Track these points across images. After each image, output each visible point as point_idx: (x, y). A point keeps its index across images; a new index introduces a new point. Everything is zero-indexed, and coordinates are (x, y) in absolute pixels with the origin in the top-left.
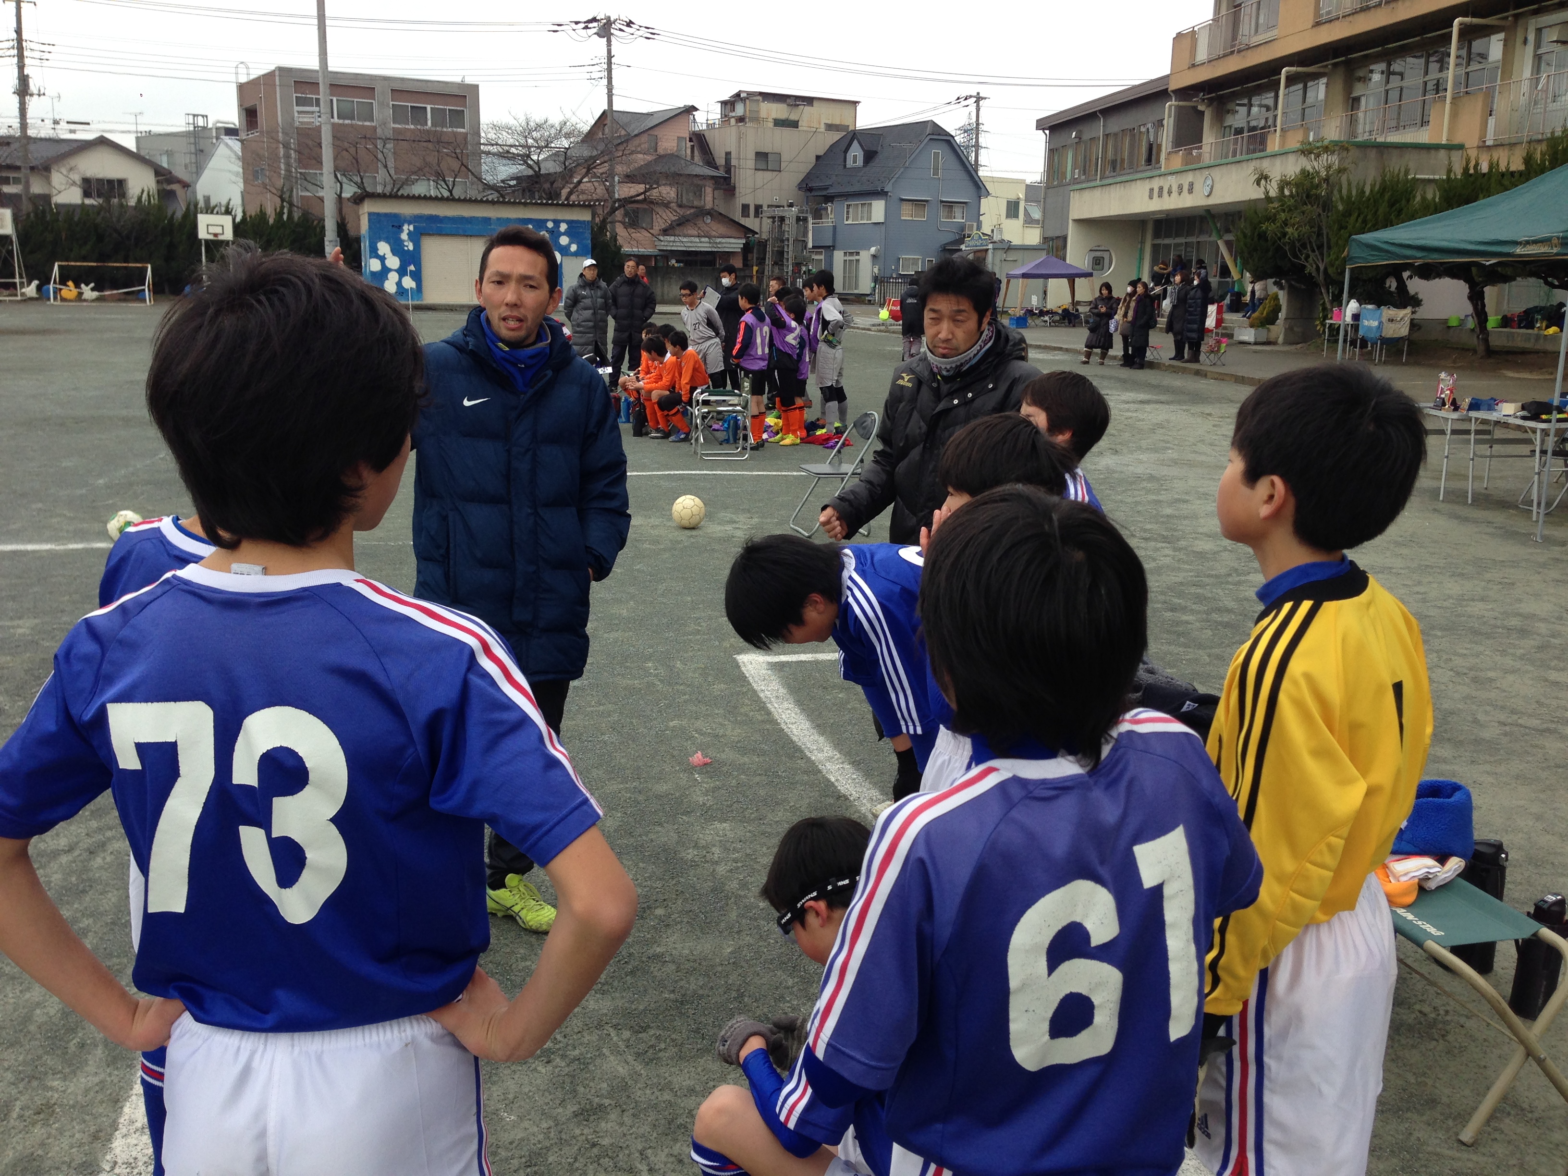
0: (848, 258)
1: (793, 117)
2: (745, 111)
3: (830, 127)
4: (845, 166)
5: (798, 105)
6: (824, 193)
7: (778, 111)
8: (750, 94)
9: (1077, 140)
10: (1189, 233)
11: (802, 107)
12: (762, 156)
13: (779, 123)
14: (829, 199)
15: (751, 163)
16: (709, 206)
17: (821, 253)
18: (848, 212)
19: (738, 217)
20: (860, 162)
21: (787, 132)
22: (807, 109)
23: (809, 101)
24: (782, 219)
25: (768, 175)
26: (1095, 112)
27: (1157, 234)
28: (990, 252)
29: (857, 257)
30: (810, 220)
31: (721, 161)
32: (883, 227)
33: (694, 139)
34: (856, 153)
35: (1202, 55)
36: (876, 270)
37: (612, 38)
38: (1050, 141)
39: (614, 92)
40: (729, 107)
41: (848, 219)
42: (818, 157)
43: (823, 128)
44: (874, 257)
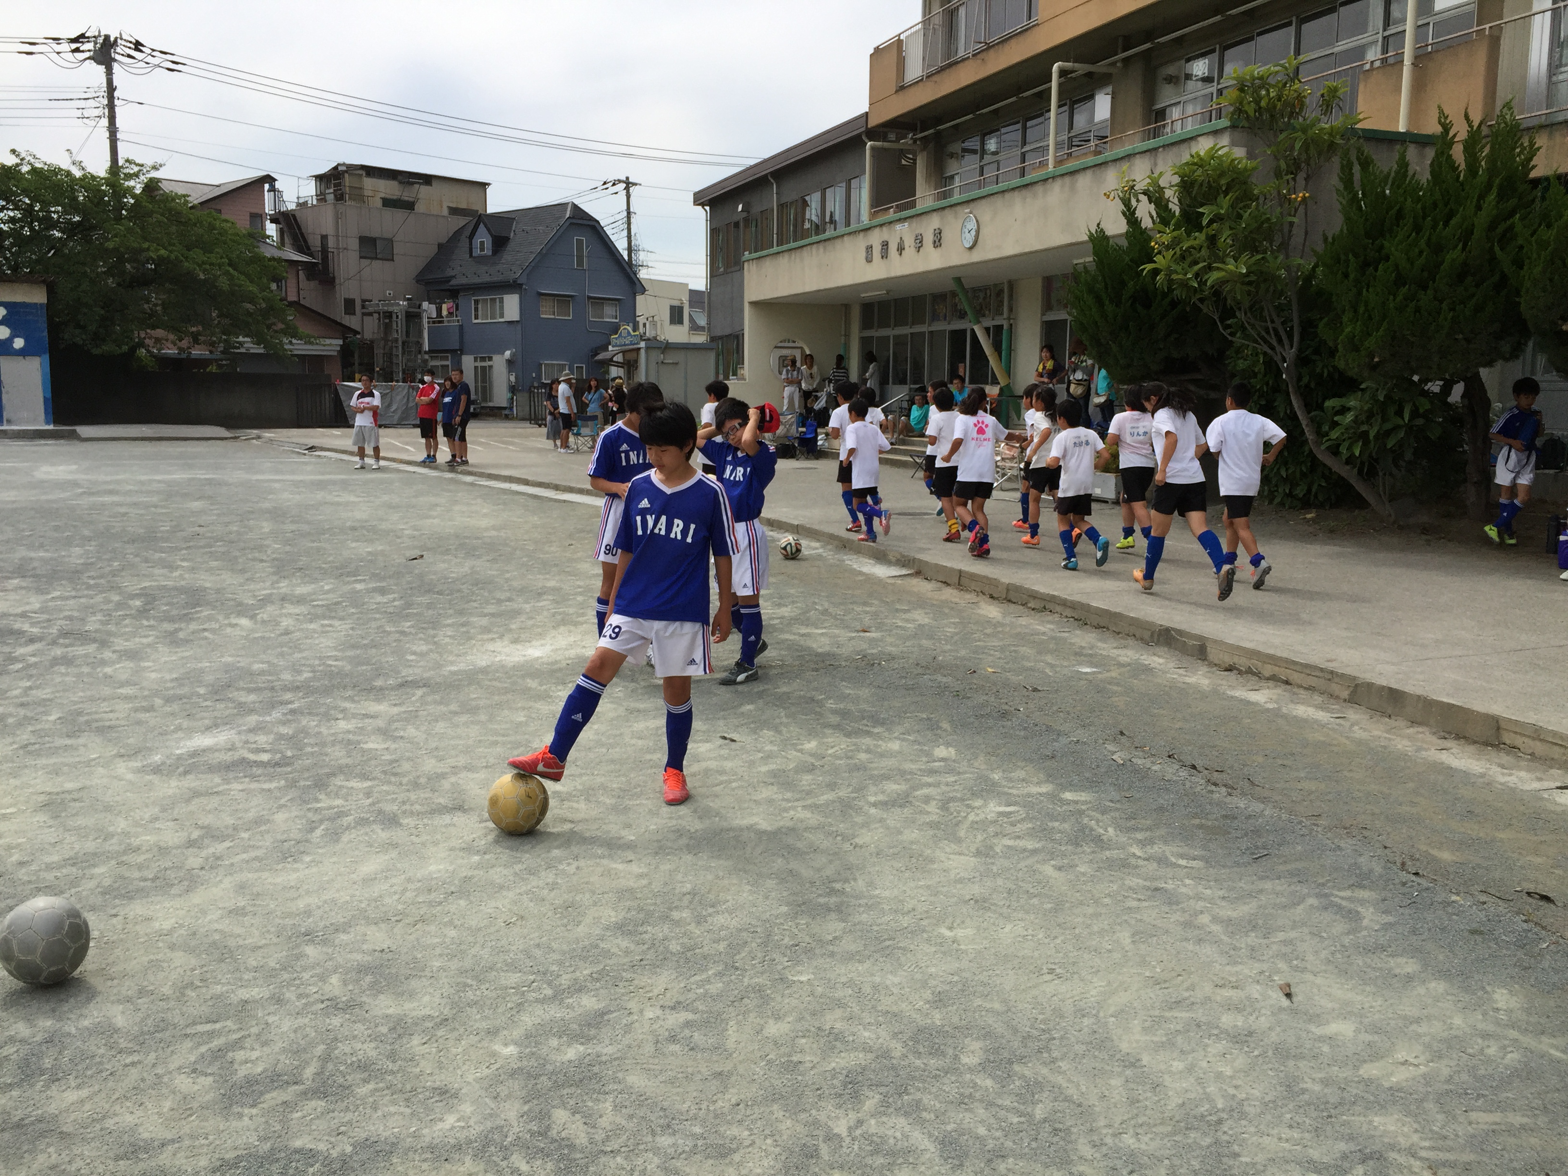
0: (480, 364)
1: (407, 197)
2: (344, 187)
3: (454, 211)
4: (471, 255)
5: (413, 183)
7: (388, 189)
8: (351, 168)
9: (745, 215)
10: (919, 320)
11: (417, 186)
12: (368, 242)
14: (455, 293)
15: (354, 250)
16: (292, 297)
17: (446, 358)
18: (476, 309)
19: (339, 314)
20: (488, 249)
21: (400, 214)
22: (424, 190)
23: (427, 179)
24: (389, 315)
25: (377, 264)
26: (766, 175)
27: (867, 323)
28: (643, 352)
29: (490, 363)
30: (427, 318)
31: (316, 245)
32: (519, 327)
33: (281, 220)
34: (483, 238)
35: (914, 70)
36: (513, 378)
37: (116, 67)
38: (713, 218)
39: (118, 136)
40: (325, 182)
41: (476, 318)
42: (440, 246)
43: (445, 212)
44: (510, 362)
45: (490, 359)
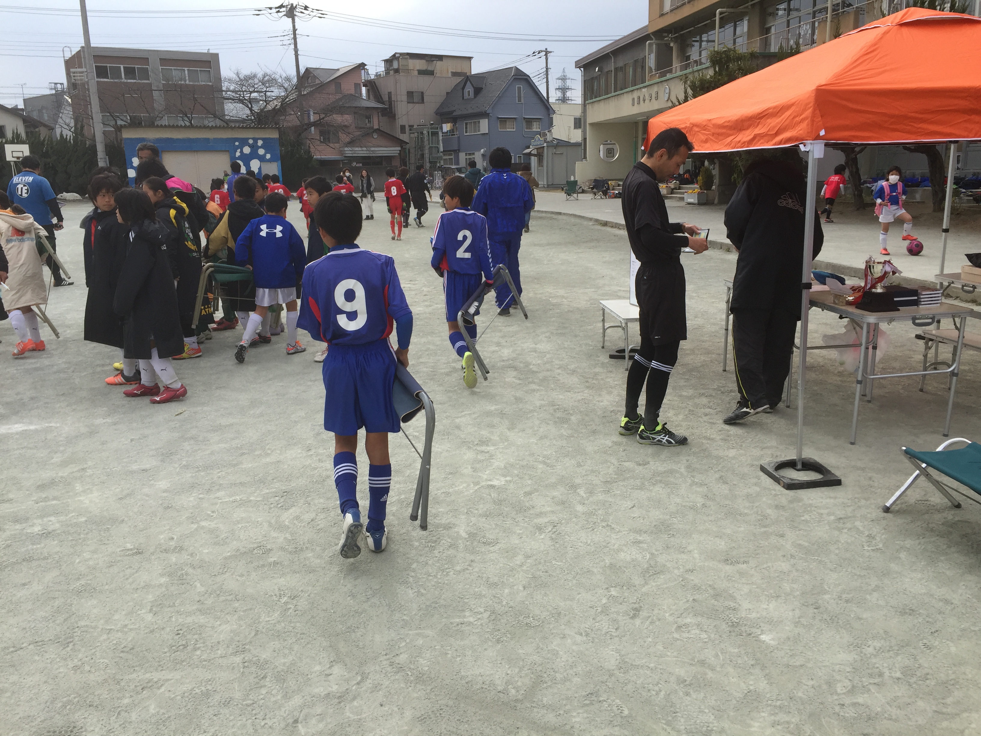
0: (468, 157)
1: (430, 68)
2: (399, 65)
3: (454, 74)
4: (463, 98)
5: (433, 61)
6: (451, 116)
7: (420, 65)
8: (402, 55)
9: (599, 73)
11: (435, 62)
12: (410, 94)
13: (421, 72)
14: (455, 119)
15: (405, 98)
16: (376, 127)
17: (451, 155)
18: (466, 128)
19: (398, 134)
20: (472, 95)
21: (427, 79)
22: (439, 63)
23: (440, 58)
24: (422, 134)
25: (416, 106)
26: (608, 53)
28: (545, 148)
29: (473, 156)
30: (441, 134)
31: (386, 98)
32: (488, 136)
33: (368, 85)
34: (469, 89)
35: (667, 7)
37: (296, 19)
38: (585, 75)
39: (299, 53)
40: (389, 63)
41: (466, 133)
42: (447, 93)
43: (450, 75)
44: (483, 155)
45: (473, 154)
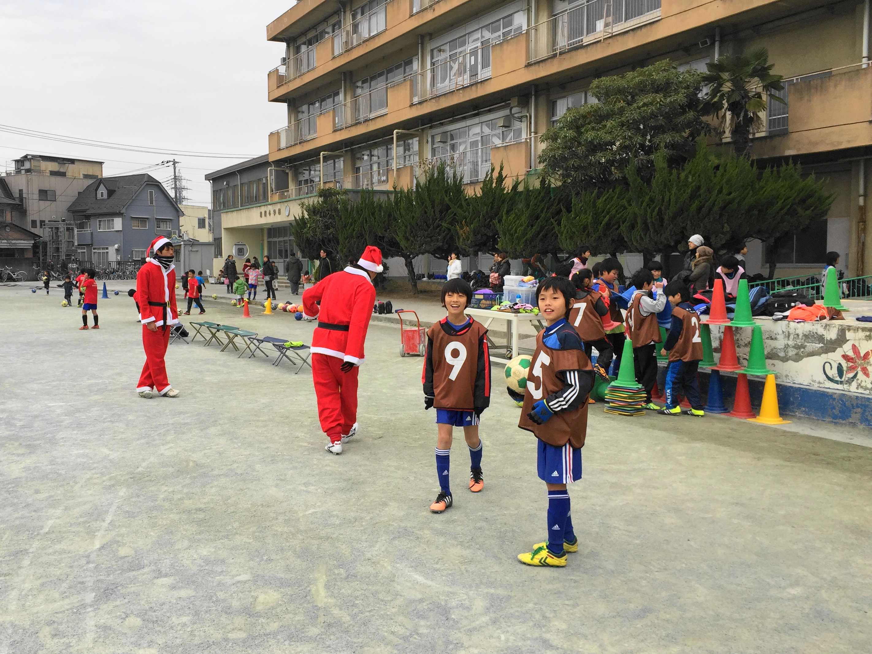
0: (101, 251)
1: (62, 170)
2: (31, 166)
3: (86, 176)
4: (96, 198)
5: (65, 163)
6: (84, 214)
7: (53, 166)
8: (34, 157)
9: (227, 186)
10: (285, 235)
11: (67, 165)
12: (43, 192)
14: (88, 217)
15: (36, 196)
16: (8, 221)
17: (84, 249)
18: (100, 225)
19: (29, 228)
20: (105, 196)
21: (59, 179)
22: (71, 166)
23: (72, 161)
24: (58, 229)
25: (48, 203)
26: (235, 172)
27: (269, 236)
28: (182, 246)
29: (107, 251)
30: (76, 230)
31: (16, 195)
32: (122, 233)
34: (102, 191)
35: (283, 145)
36: (119, 258)
38: (213, 187)
40: (20, 163)
41: (100, 229)
42: (79, 193)
43: (82, 177)
44: (117, 250)
45: (107, 248)
